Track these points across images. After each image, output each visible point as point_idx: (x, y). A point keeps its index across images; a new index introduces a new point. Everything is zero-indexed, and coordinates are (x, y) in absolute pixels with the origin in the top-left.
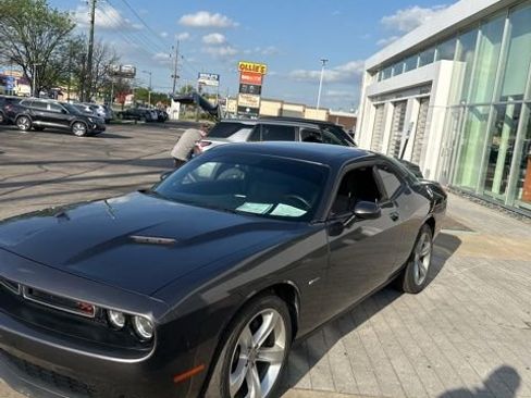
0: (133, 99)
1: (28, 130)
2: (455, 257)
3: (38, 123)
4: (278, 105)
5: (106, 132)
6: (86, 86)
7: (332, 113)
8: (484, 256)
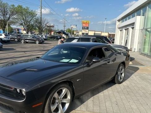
0: (54, 33)
1: (24, 43)
2: (136, 73)
3: (27, 41)
4: (94, 32)
5: (45, 42)
6: (41, 31)
7: (110, 33)
8: (145, 72)
